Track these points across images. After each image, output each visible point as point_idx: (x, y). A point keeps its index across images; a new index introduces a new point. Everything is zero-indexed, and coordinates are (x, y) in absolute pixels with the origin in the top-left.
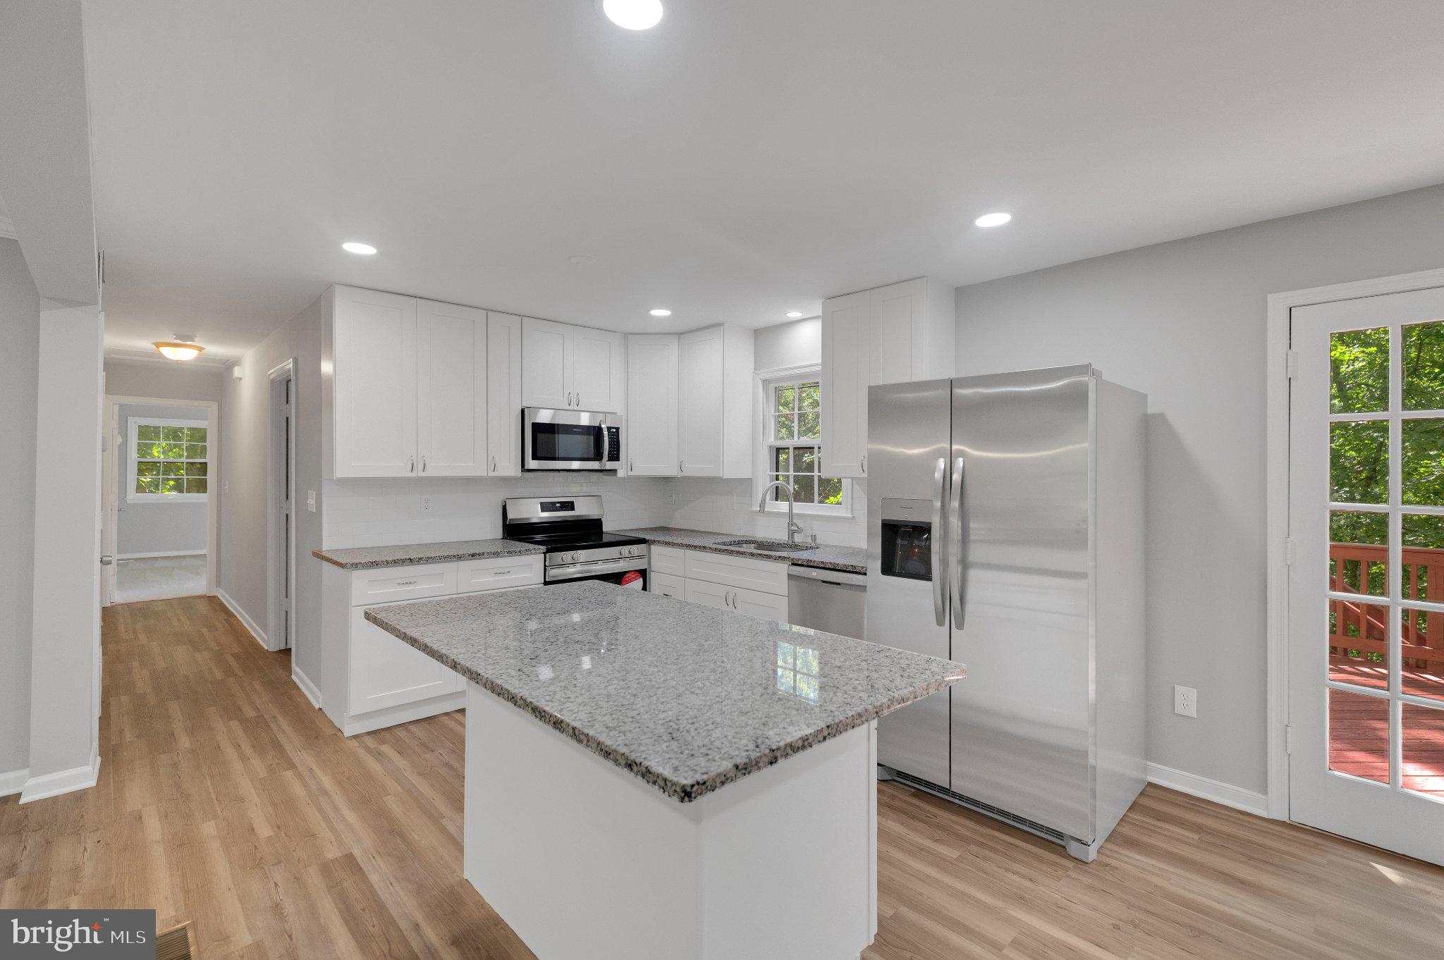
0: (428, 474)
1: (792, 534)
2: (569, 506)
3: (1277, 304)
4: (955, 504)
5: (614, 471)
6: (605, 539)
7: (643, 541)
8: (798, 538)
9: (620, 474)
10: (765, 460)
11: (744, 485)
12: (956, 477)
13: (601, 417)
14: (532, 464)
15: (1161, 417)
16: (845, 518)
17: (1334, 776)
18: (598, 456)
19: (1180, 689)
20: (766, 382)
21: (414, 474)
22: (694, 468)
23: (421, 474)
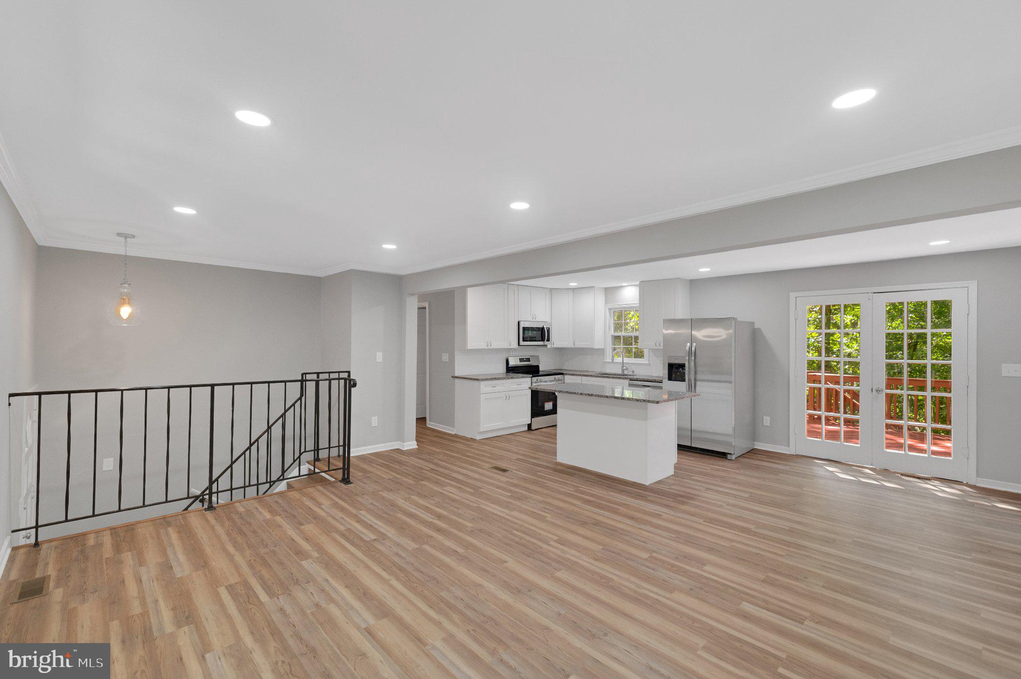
0: (491, 347)
1: (623, 370)
2: (528, 360)
3: (792, 296)
4: (693, 358)
5: (546, 346)
6: (541, 373)
7: (562, 374)
8: (626, 372)
9: (549, 346)
10: (609, 341)
11: (601, 351)
12: (693, 349)
13: (544, 323)
14: (522, 343)
15: (759, 329)
16: (646, 364)
17: (808, 439)
18: (543, 340)
19: (765, 417)
20: (610, 309)
21: (487, 348)
22: (579, 344)
23: (490, 347)
